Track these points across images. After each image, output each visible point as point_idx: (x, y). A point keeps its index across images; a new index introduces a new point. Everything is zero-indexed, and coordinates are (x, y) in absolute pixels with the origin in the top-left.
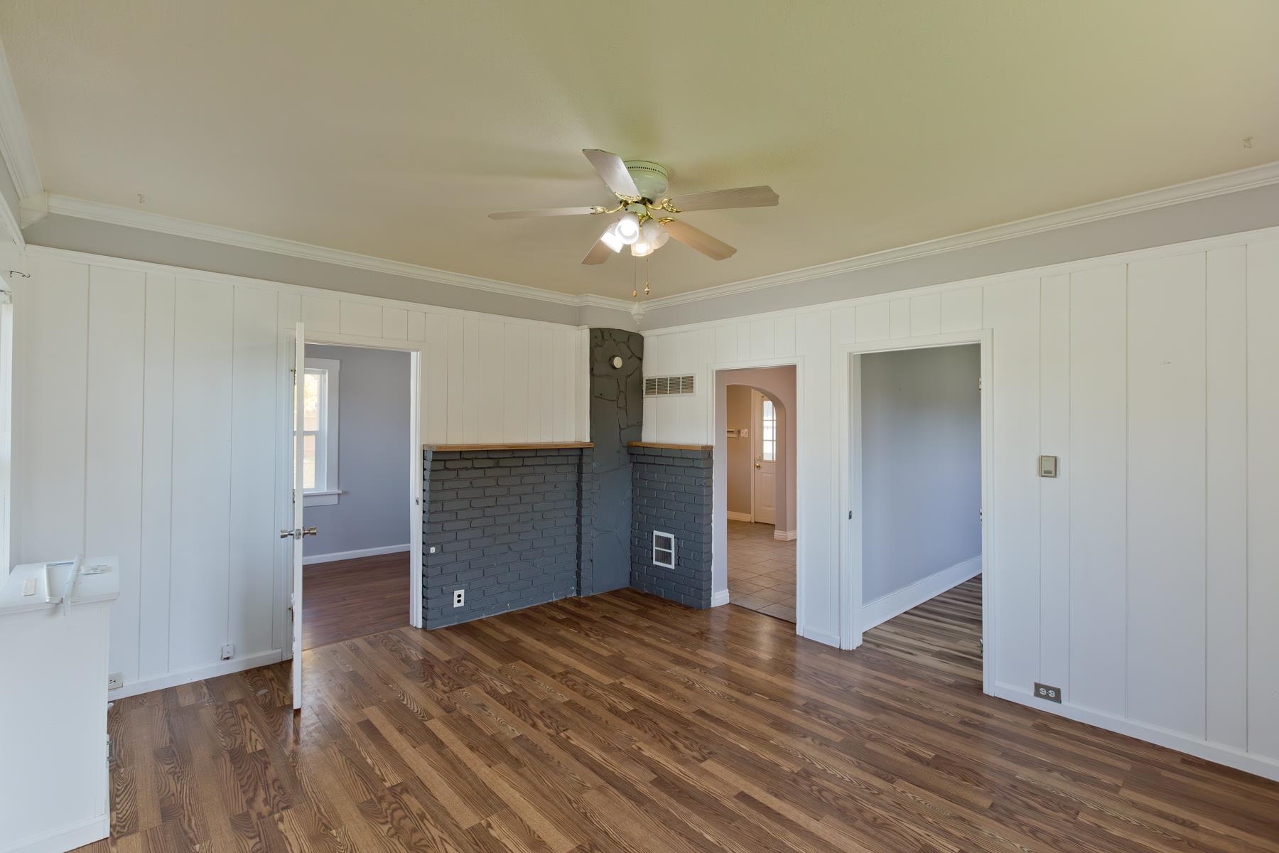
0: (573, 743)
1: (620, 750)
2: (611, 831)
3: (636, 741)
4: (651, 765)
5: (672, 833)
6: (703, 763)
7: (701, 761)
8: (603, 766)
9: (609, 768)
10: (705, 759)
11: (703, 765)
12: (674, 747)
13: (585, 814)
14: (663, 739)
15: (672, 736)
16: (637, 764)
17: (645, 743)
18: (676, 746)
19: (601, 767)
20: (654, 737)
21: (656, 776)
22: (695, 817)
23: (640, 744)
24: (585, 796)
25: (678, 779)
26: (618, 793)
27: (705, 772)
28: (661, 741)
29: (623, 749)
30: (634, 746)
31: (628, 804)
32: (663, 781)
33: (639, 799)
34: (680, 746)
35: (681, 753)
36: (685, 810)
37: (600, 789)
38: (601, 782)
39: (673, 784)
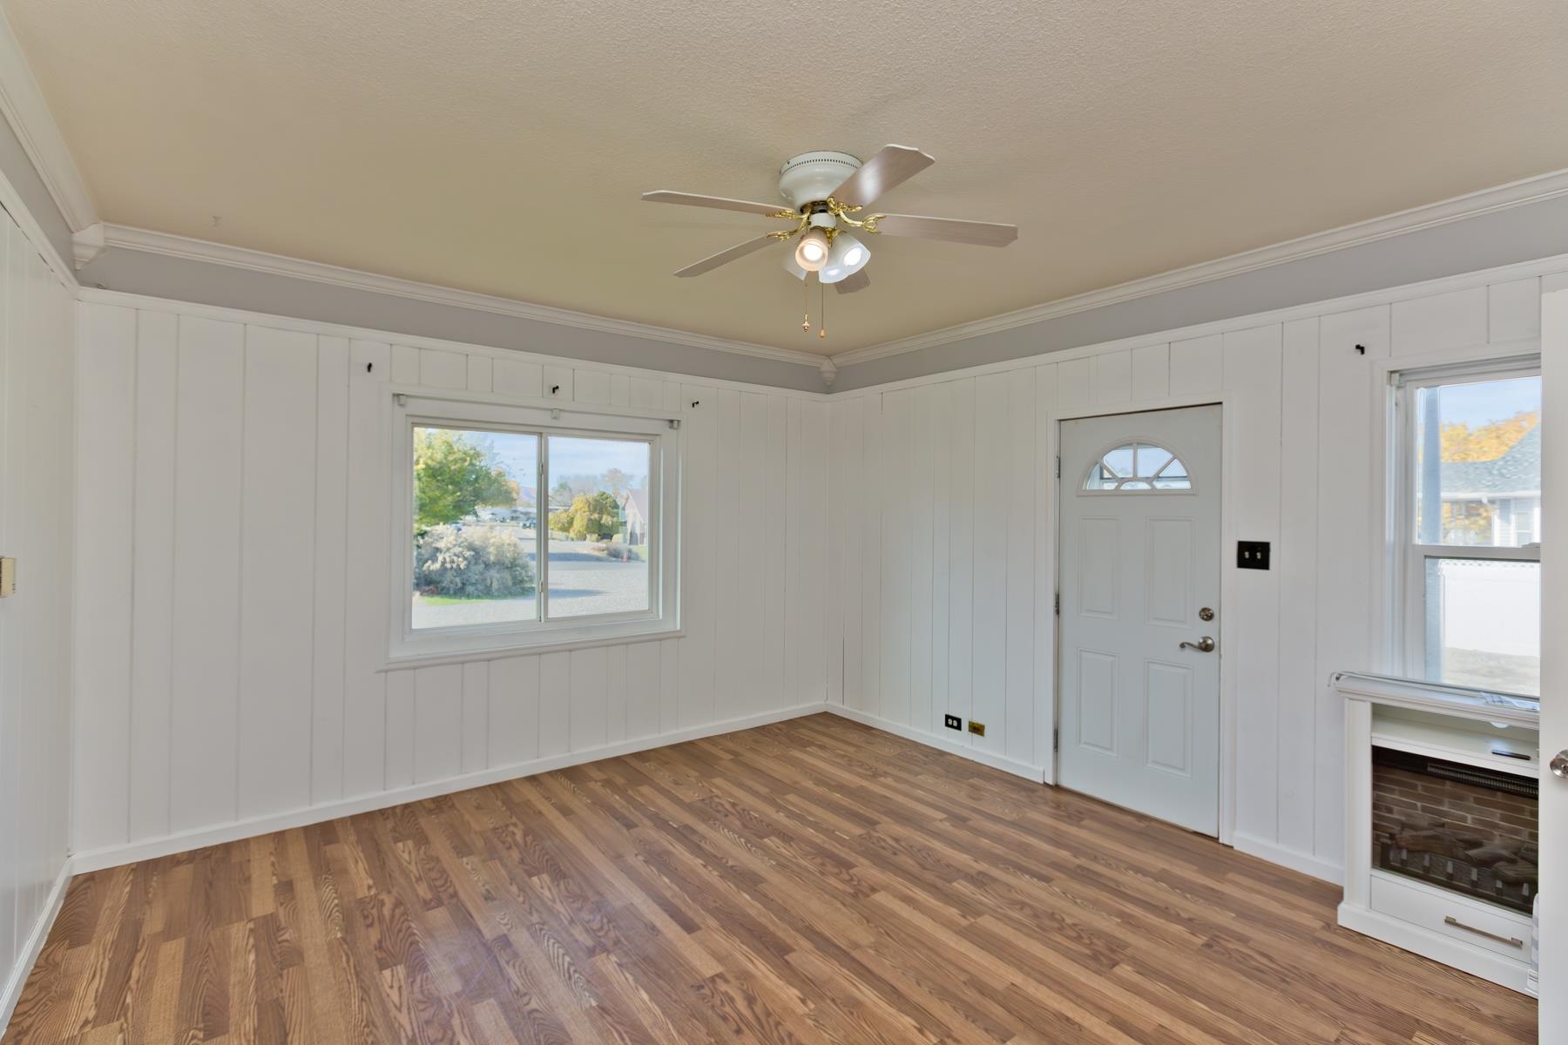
0: (909, 1019)
1: (833, 1000)
2: (839, 905)
3: (809, 1016)
4: (792, 974)
5: (780, 902)
6: (718, 972)
7: (720, 976)
8: (858, 977)
9: (847, 972)
10: (713, 979)
11: (720, 969)
12: (750, 1001)
13: (868, 921)
14: (763, 1019)
15: (748, 1025)
16: (809, 976)
17: (793, 1012)
18: (745, 1003)
19: (859, 975)
20: (778, 1024)
21: (786, 957)
22: (753, 912)
23: (801, 1009)
24: (873, 940)
25: (758, 952)
26: (834, 939)
27: (720, 958)
28: (768, 1014)
29: (829, 1001)
30: (812, 1006)
31: (821, 927)
32: (776, 951)
33: (810, 933)
34: (741, 1004)
35: (743, 991)
36: (763, 920)
37: (856, 946)
38: (856, 954)
39: (767, 948)
